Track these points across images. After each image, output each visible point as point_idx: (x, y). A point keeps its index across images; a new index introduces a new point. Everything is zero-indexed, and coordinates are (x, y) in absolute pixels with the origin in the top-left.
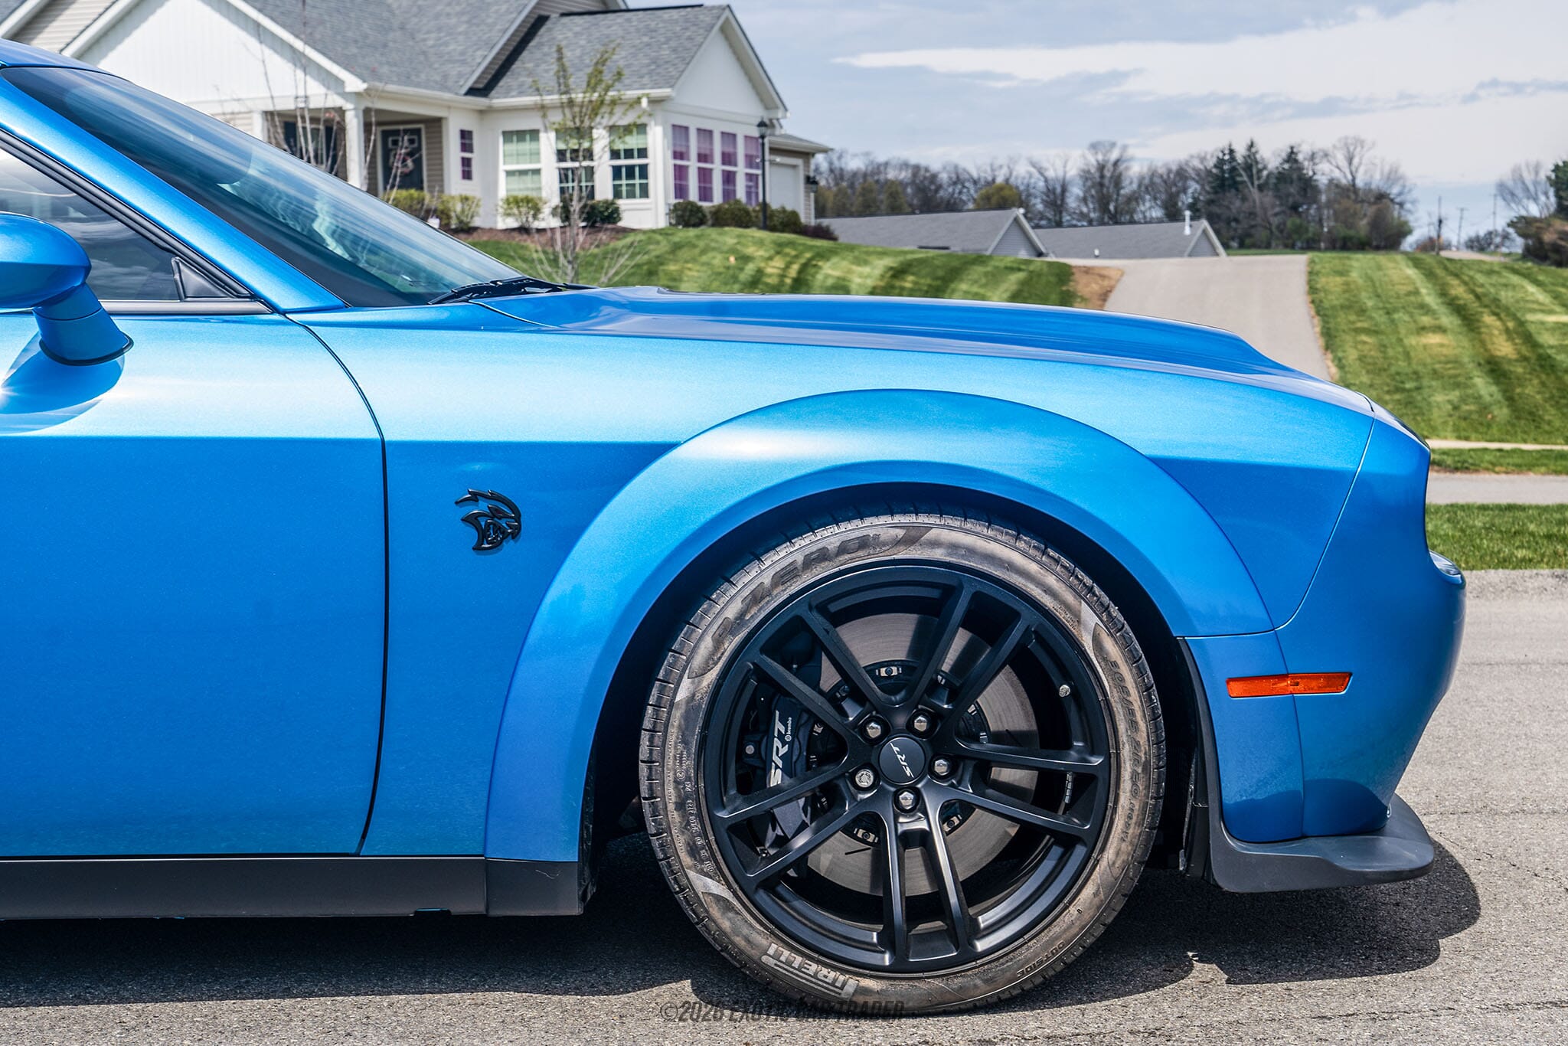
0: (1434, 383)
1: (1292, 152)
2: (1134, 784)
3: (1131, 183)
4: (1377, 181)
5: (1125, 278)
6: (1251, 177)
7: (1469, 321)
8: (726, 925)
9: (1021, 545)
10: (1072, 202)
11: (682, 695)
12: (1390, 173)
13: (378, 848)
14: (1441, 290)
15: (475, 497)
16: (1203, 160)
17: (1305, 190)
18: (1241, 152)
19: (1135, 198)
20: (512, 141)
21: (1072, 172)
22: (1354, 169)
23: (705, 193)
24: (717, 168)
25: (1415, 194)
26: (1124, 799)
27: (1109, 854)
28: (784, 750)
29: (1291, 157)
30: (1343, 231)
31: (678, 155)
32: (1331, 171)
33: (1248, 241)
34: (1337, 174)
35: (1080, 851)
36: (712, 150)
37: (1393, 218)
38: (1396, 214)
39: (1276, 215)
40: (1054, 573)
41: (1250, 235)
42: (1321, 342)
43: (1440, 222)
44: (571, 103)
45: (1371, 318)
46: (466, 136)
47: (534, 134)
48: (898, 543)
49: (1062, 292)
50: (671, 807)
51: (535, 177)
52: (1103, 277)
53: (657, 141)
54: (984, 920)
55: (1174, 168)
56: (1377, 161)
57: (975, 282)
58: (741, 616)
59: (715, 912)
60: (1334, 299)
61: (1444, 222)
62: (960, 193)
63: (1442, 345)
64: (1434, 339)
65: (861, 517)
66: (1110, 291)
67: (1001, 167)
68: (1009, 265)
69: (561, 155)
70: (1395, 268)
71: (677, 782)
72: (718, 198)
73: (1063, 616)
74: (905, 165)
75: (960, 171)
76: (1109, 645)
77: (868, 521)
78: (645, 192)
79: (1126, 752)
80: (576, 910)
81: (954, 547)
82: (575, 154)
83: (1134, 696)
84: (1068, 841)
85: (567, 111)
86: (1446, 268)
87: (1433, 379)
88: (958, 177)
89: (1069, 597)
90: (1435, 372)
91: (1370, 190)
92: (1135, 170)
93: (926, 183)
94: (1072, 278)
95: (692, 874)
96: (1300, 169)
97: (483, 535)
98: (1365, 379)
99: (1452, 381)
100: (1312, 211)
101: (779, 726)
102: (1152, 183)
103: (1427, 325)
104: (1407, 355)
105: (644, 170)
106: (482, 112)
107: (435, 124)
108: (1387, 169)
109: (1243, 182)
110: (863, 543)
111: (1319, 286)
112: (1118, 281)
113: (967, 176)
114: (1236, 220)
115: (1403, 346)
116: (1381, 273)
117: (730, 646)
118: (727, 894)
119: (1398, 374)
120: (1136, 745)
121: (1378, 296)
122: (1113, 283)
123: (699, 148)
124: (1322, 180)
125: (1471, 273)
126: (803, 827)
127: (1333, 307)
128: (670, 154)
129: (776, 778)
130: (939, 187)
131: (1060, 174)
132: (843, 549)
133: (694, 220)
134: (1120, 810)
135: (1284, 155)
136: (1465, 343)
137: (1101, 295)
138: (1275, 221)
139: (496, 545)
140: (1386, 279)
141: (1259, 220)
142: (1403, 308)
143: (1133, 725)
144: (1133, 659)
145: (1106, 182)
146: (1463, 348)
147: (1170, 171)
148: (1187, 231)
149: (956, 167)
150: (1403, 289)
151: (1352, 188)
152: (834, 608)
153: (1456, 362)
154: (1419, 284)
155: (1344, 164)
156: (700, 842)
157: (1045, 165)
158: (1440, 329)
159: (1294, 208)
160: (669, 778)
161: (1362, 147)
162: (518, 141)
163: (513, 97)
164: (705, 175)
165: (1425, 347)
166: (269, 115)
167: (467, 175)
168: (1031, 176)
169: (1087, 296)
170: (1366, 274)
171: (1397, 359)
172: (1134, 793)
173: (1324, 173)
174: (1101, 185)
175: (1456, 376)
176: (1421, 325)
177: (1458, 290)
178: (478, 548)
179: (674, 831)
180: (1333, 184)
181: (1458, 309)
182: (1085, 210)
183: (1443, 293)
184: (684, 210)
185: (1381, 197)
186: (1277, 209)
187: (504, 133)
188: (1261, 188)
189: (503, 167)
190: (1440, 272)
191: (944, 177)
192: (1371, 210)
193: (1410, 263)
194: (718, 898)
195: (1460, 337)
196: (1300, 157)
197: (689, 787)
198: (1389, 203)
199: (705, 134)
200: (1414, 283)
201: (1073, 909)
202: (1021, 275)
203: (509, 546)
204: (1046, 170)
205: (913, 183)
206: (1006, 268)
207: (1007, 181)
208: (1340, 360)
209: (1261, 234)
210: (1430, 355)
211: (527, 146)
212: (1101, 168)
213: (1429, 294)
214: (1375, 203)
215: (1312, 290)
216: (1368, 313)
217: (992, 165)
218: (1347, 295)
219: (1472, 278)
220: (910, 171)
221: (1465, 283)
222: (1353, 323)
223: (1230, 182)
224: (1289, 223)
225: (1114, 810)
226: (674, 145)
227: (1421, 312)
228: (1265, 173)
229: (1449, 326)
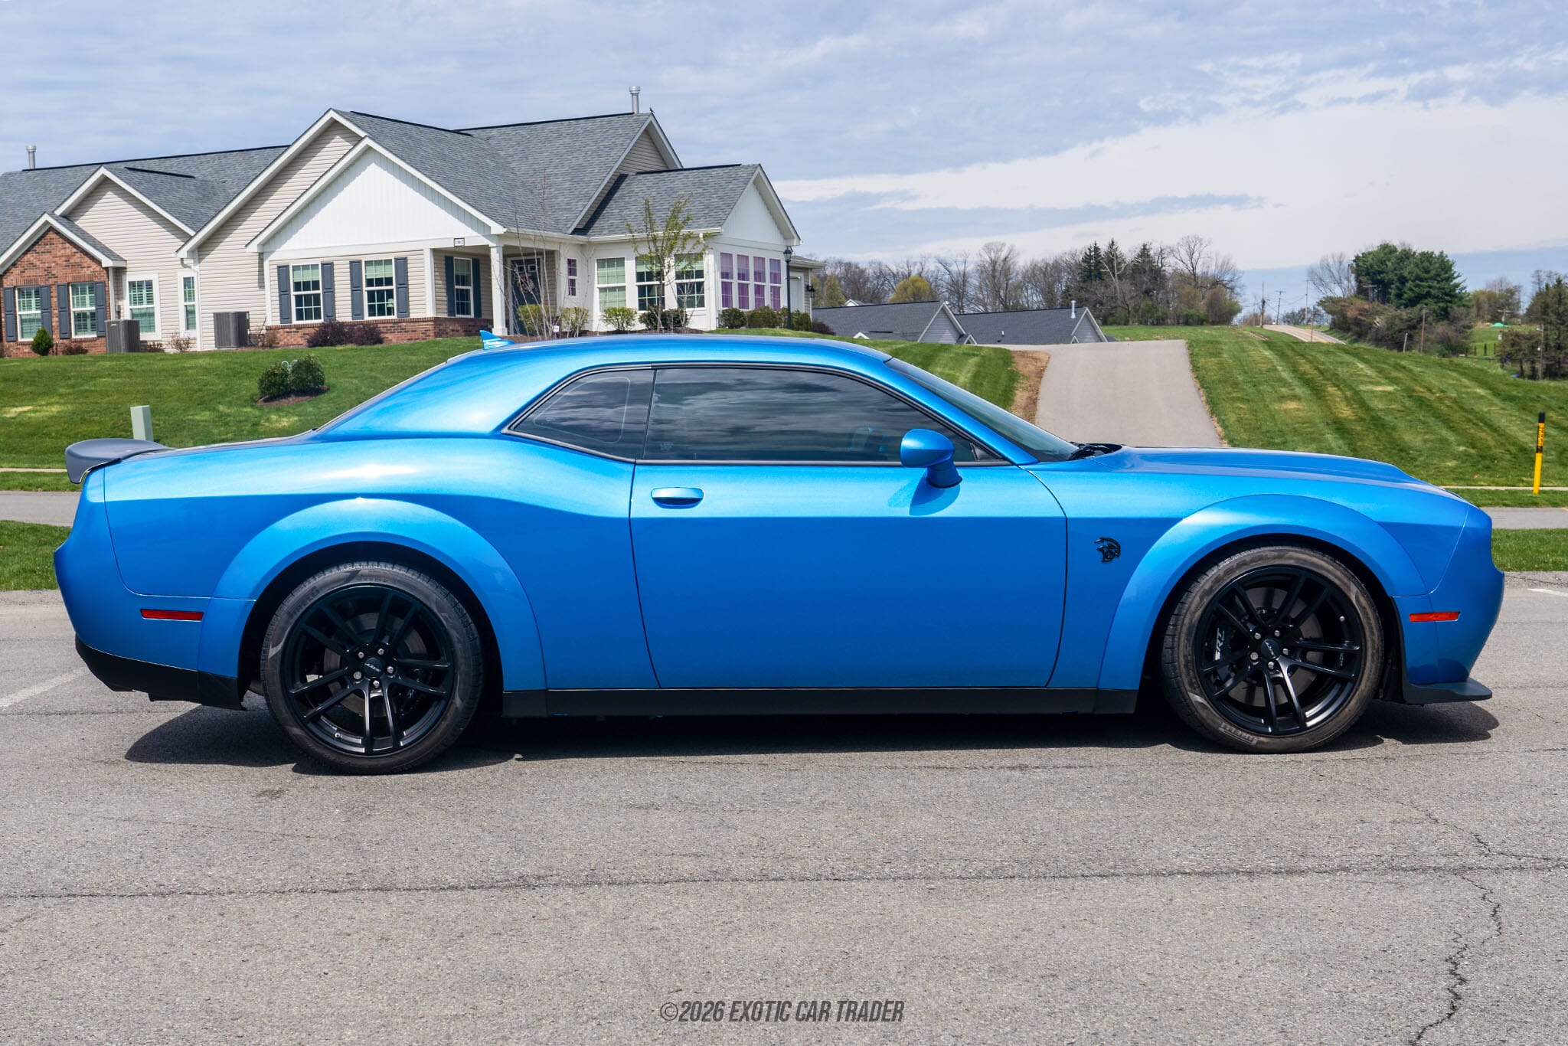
0: (1296, 438)
1: (1144, 249)
2: (1372, 657)
3: (1017, 274)
4: (1213, 270)
5: (1051, 360)
6: (1112, 268)
7: (1317, 392)
8: (1204, 715)
9: (1325, 558)
10: (971, 291)
11: (1187, 621)
12: (1222, 265)
13: (1055, 684)
14: (1293, 367)
15: (1103, 540)
16: (1073, 255)
17: (1155, 279)
18: (1104, 248)
19: (1019, 286)
20: (604, 267)
21: (970, 268)
22: (1194, 262)
23: (744, 302)
24: (752, 283)
25: (1243, 281)
26: (1368, 664)
27: (1362, 686)
28: (1221, 644)
29: (1144, 252)
30: (1185, 310)
31: (725, 275)
32: (1176, 263)
33: (1110, 319)
34: (1181, 266)
35: (1349, 685)
36: (748, 271)
37: (1225, 300)
38: (1228, 296)
39: (1132, 298)
40: (1338, 570)
41: (1112, 315)
42: (1207, 407)
43: (1264, 302)
44: (655, 240)
45: (1243, 389)
46: (571, 263)
47: (620, 262)
48: (1275, 558)
49: (1009, 372)
50: (1182, 666)
51: (621, 292)
52: (1036, 359)
53: (710, 265)
54: (1308, 714)
55: (1051, 262)
56: (1213, 255)
57: (945, 366)
58: (1211, 588)
59: (1200, 710)
60: (1212, 375)
61: (1267, 302)
62: (882, 285)
63: (1298, 410)
64: (1292, 405)
65: (1259, 547)
66: (1043, 370)
67: (915, 263)
68: (965, 351)
69: (640, 276)
70: (1254, 350)
71: (1184, 656)
72: (752, 307)
73: (1343, 587)
74: (840, 263)
75: (883, 267)
76: (1362, 600)
77: (1263, 549)
78: (701, 304)
79: (1369, 644)
80: (1132, 711)
81: (1298, 559)
82: (650, 276)
83: (1373, 621)
84: (1343, 681)
85: (652, 245)
86: (1293, 350)
87: (1294, 435)
88: (881, 272)
89: (1346, 580)
90: (1295, 430)
91: (1207, 278)
92: (1022, 262)
93: (857, 277)
94: (1013, 360)
95: (1190, 694)
96: (1151, 262)
97: (1105, 555)
98: (1244, 436)
99: (1309, 436)
100: (1160, 295)
101: (1219, 634)
102: (1034, 275)
103: (1286, 394)
104: (1273, 417)
105: (700, 285)
106: (582, 246)
107: (551, 255)
108: (1220, 262)
109: (1106, 273)
110: (1261, 558)
111: (1199, 365)
112: (1048, 362)
113: (888, 272)
114: (1101, 304)
115: (1270, 411)
116: (1246, 354)
117: (1206, 600)
118: (1205, 703)
119: (1268, 432)
120: (1373, 642)
121: (1246, 373)
122: (1044, 364)
123: (739, 269)
124: (1168, 270)
125: (1313, 353)
126: (1228, 677)
127: (1213, 381)
128: (719, 275)
129: (1218, 656)
130: (867, 280)
131: (962, 268)
132: (1252, 561)
133: (737, 323)
134: (1367, 669)
135: (1138, 251)
136: (1315, 408)
137: (1037, 373)
138: (1132, 303)
139: (1111, 559)
140: (1250, 359)
141: (1119, 302)
142: (1266, 381)
143: (1372, 633)
144: (1371, 606)
145: (997, 274)
146: (1314, 411)
147: (1047, 265)
148: (1073, 316)
149: (880, 264)
150: (1264, 367)
151: (1193, 277)
152: (1247, 585)
153: (1309, 422)
154: (1275, 363)
155: (1186, 258)
156: (1194, 680)
157: (949, 260)
158: (1296, 398)
159: (1147, 293)
160: (1181, 654)
161: (1201, 245)
162: (608, 266)
163: (605, 235)
164: (743, 289)
165: (1285, 410)
166: (435, 252)
167: (573, 292)
168: (938, 271)
169: (1027, 374)
170: (1234, 356)
171: (1267, 421)
172: (1373, 661)
173: (1171, 265)
174: (994, 277)
175: (1312, 433)
176: (1281, 394)
177: (1306, 367)
178: (1103, 561)
179: (1183, 676)
180: (1177, 273)
181: (1308, 382)
182: (981, 296)
183: (1294, 370)
184: (730, 315)
185: (1216, 283)
186: (1134, 294)
187: (598, 261)
188: (1120, 278)
189: (597, 286)
190: (1290, 353)
191: (870, 272)
192: (1208, 294)
193: (1266, 347)
194: (1201, 704)
195: (1311, 404)
196: (1152, 253)
197: (1189, 658)
198: (1223, 288)
199: (744, 258)
200: (1272, 362)
201: (1347, 709)
202: (975, 360)
203: (1115, 560)
204: (951, 265)
205: (846, 278)
206: (964, 354)
207: (920, 274)
208: (1224, 421)
209: (1121, 313)
210: (1290, 418)
211: (614, 270)
212: (994, 263)
213: (1284, 371)
214: (1211, 288)
215: (1195, 368)
216: (1240, 386)
217: (908, 262)
218: (1222, 372)
219: (1315, 357)
220: (843, 268)
221: (1311, 362)
222: (1229, 393)
223: (1096, 273)
224: (1143, 305)
225: (1364, 669)
226: (722, 267)
227: (1280, 384)
228: (1123, 266)
229: (1302, 395)
